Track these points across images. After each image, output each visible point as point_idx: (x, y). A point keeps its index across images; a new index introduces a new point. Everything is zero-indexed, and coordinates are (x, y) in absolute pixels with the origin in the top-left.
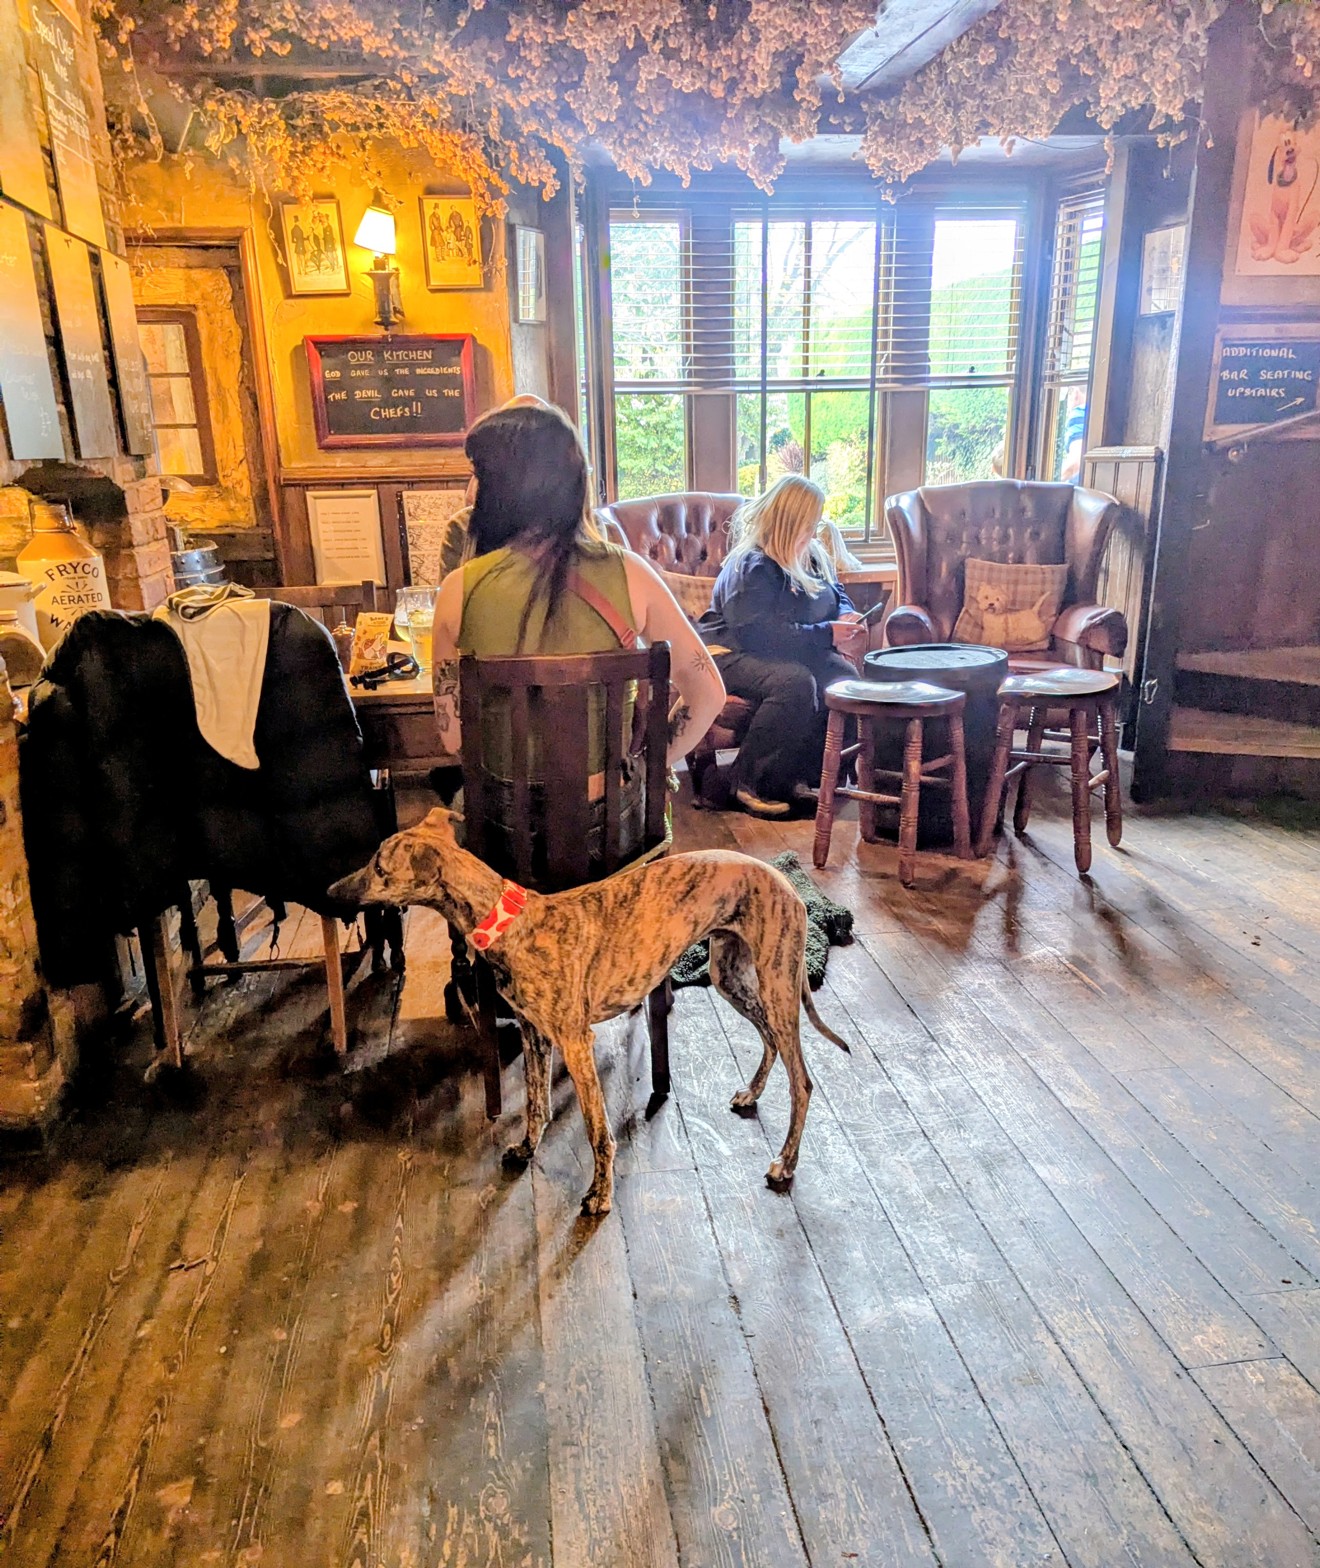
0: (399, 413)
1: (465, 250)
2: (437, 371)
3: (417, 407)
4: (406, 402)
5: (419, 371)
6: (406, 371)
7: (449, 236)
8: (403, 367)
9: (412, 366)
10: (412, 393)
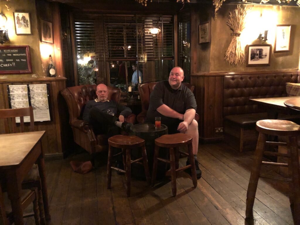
0: (9, 65)
1: (26, 25)
2: (19, 55)
3: (14, 64)
4: (10, 62)
5: (14, 55)
6: (10, 55)
7: (22, 22)
8: (9, 53)
9: (12, 53)
10: (12, 60)
